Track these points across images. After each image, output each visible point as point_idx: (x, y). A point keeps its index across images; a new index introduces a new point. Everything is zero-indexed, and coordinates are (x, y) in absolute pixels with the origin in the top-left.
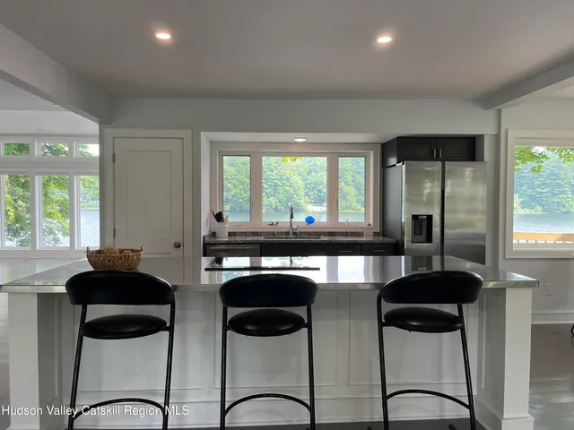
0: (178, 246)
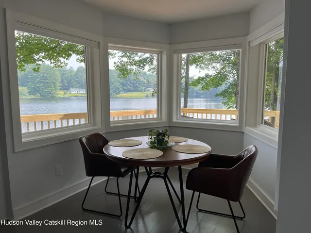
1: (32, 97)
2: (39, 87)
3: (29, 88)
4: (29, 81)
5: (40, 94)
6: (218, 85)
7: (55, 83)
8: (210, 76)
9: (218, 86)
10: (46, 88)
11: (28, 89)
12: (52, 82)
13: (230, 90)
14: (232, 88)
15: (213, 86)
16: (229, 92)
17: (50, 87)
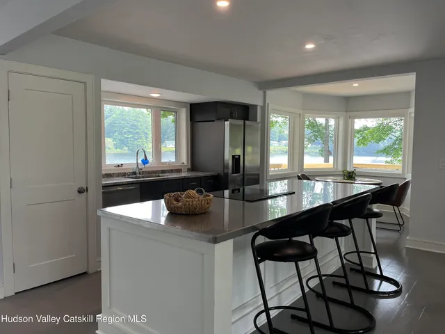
0: (80, 191)
1: (119, 151)
2: (128, 138)
3: (114, 139)
4: (116, 131)
5: (128, 147)
6: (380, 139)
7: (146, 133)
8: (369, 128)
9: (380, 141)
10: (135, 139)
11: (113, 141)
12: (143, 132)
13: (396, 146)
14: (398, 144)
15: (372, 141)
16: (395, 149)
17: (140, 138)
